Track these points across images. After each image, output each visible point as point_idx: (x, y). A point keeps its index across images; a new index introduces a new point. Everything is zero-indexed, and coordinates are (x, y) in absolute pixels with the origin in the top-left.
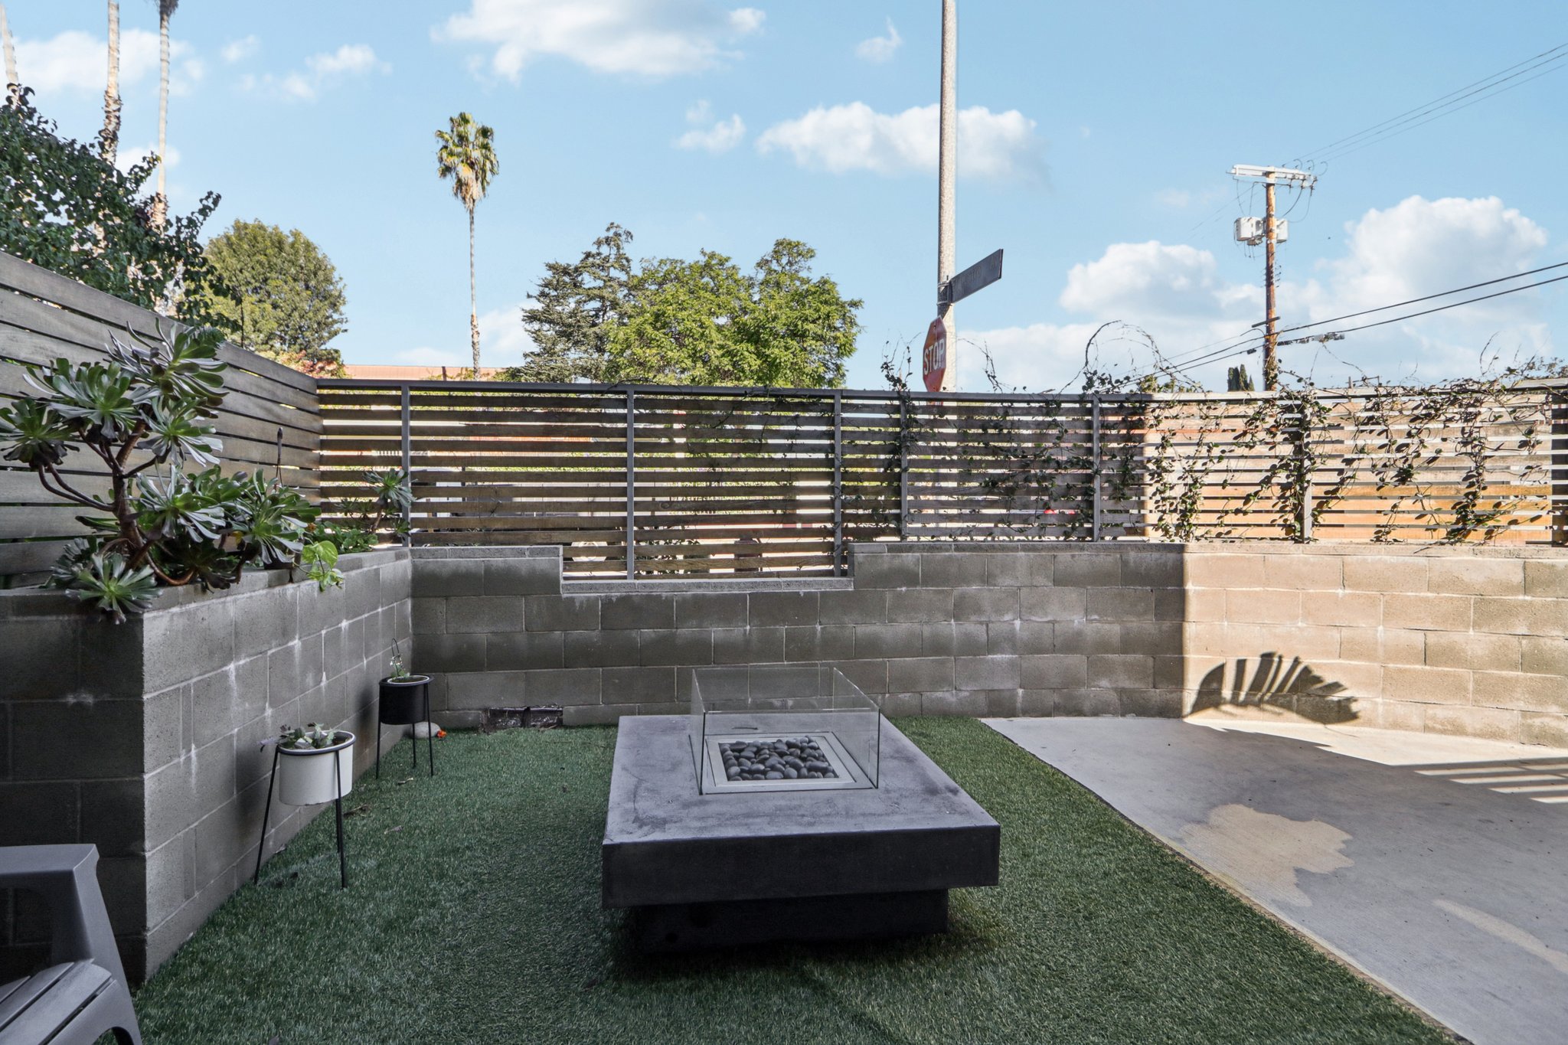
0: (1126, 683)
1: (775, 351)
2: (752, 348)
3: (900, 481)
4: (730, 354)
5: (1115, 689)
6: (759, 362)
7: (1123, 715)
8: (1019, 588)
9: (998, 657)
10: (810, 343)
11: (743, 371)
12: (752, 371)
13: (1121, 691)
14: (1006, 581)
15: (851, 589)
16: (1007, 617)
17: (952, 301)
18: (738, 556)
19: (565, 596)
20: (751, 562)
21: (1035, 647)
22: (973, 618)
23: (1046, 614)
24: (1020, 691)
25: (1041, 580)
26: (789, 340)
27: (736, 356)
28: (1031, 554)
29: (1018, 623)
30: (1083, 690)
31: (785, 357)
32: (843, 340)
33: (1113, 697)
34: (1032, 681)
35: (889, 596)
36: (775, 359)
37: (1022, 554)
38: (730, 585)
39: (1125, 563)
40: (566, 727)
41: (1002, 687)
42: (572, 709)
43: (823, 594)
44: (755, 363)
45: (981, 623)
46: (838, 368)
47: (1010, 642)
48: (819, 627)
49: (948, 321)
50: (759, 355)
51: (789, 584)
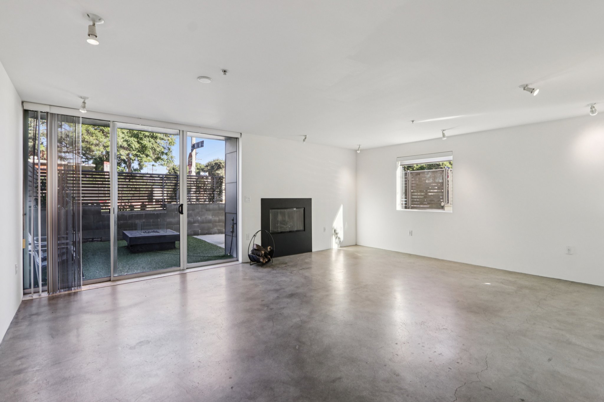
0: (219, 228)
1: (145, 142)
2: (136, 140)
3: (176, 192)
4: (127, 141)
5: (217, 229)
6: (138, 145)
7: (219, 234)
8: (199, 212)
9: (195, 224)
10: (158, 141)
11: (132, 148)
12: (136, 148)
13: (218, 230)
14: (197, 210)
15: (166, 212)
16: (197, 217)
17: (194, 149)
18: (141, 207)
19: (102, 215)
20: (144, 208)
21: (203, 222)
22: (191, 217)
23: (205, 216)
24: (200, 231)
25: (204, 210)
26: (150, 139)
27: (129, 142)
28: (202, 205)
29: (199, 218)
30: (212, 230)
31: (149, 145)
32: (171, 141)
33: (217, 231)
34: (202, 229)
35: (174, 214)
36: (145, 145)
37: (200, 205)
38: (140, 212)
39: (219, 207)
40: (103, 241)
41: (196, 230)
42: (104, 238)
43: (160, 213)
44: (137, 146)
45: (192, 218)
46: (169, 149)
47: (197, 221)
48: (159, 220)
49: (194, 153)
50: (138, 142)
51: (153, 212)
